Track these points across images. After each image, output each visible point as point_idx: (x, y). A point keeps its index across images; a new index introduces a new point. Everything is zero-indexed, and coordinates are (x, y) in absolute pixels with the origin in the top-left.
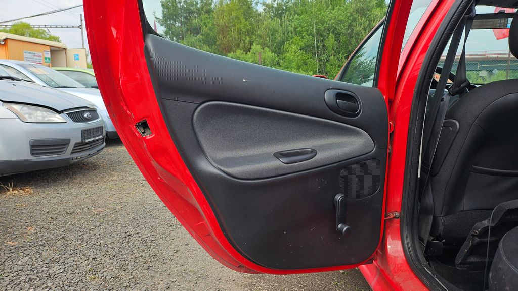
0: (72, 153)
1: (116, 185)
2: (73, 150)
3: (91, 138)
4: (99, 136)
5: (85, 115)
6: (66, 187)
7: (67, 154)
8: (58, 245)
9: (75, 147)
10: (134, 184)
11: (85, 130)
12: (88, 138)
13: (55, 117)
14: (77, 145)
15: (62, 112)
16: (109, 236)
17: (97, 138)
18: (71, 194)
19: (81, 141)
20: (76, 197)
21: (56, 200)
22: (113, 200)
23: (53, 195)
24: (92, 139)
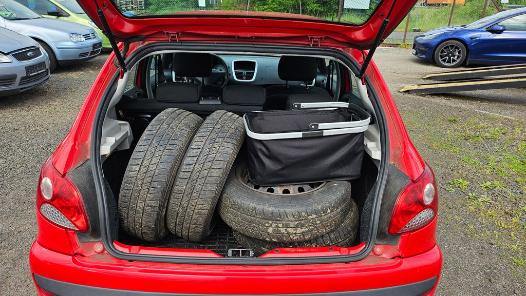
0: (20, 84)
1: (55, 109)
2: (20, 82)
3: (34, 72)
4: (42, 70)
5: (28, 55)
6: (18, 109)
7: (16, 86)
8: (4, 149)
9: (21, 80)
10: (69, 109)
11: (29, 67)
12: (32, 73)
13: (3, 58)
14: (22, 78)
15: (8, 54)
16: (37, 145)
17: (40, 72)
18: (21, 115)
19: (26, 75)
20: (24, 117)
21: (9, 120)
22: (48, 121)
23: (8, 116)
24: (36, 73)
